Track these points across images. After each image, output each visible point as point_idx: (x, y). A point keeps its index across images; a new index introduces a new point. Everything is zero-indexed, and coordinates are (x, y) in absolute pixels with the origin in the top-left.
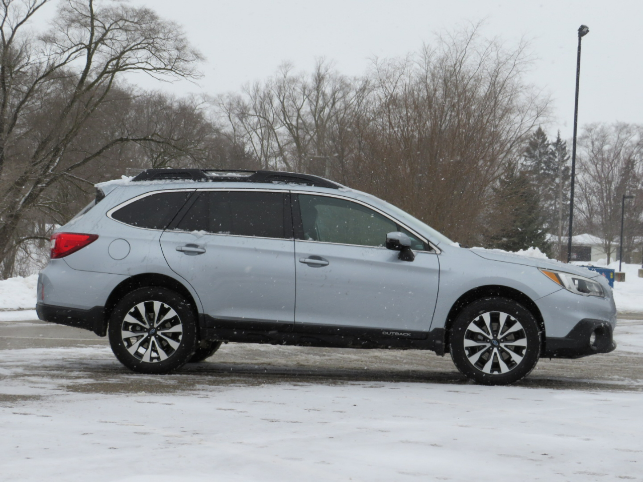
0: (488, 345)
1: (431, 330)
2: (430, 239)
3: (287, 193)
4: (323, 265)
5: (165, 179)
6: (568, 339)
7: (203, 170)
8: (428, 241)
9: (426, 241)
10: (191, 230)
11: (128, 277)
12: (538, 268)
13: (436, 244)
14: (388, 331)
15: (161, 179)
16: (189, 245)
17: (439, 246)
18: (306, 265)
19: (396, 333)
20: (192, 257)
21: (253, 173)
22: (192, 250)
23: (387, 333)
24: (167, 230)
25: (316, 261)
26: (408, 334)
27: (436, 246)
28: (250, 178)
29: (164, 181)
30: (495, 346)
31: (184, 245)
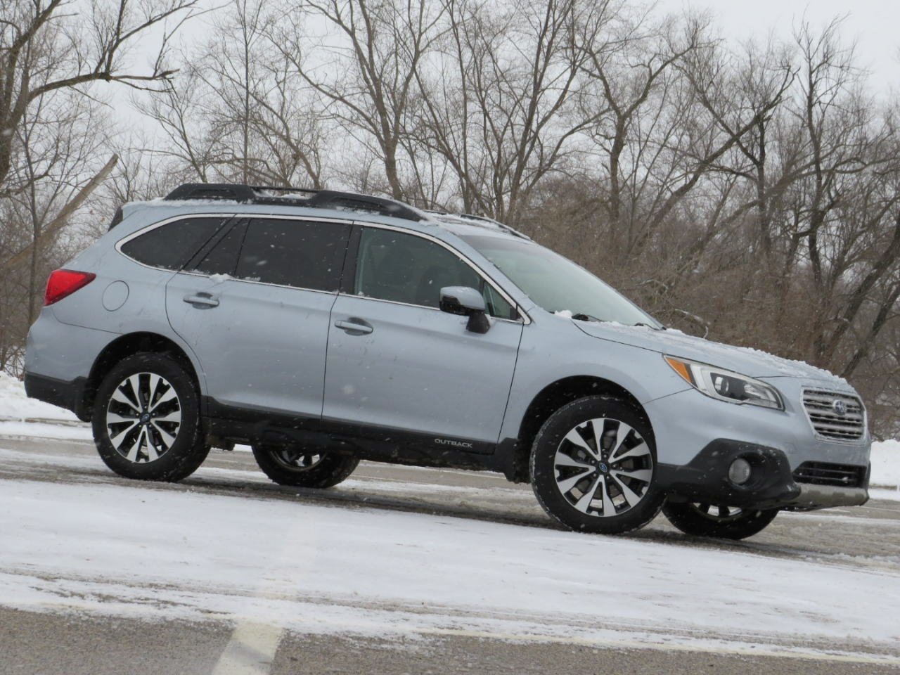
0: (592, 469)
1: (500, 441)
2: (520, 303)
3: (349, 225)
4: (366, 333)
5: (203, 198)
6: (691, 469)
7: (254, 188)
8: (517, 304)
9: (514, 305)
10: (212, 273)
11: (119, 335)
12: (663, 354)
13: (526, 310)
14: (443, 438)
15: (198, 198)
16: (201, 294)
17: (529, 313)
18: (343, 331)
19: (452, 443)
20: (200, 312)
21: (315, 194)
22: (203, 302)
23: (440, 441)
24: (183, 271)
25: (357, 326)
26: (469, 445)
27: (525, 312)
28: (309, 201)
29: (200, 200)
30: (602, 473)
31: (195, 293)
